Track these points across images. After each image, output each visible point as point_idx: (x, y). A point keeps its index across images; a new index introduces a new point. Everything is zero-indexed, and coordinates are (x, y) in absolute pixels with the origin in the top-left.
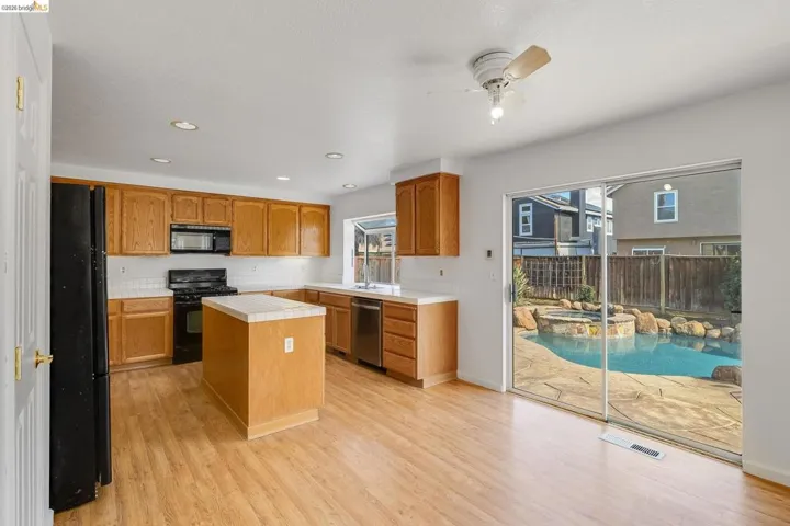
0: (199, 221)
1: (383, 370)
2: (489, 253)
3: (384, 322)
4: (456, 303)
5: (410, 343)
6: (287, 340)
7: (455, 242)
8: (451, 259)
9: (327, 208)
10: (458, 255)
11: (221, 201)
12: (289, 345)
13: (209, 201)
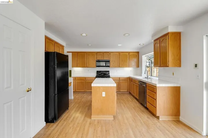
0: (102, 59)
1: (146, 108)
2: (196, 66)
3: (147, 91)
4: (179, 87)
5: (154, 101)
6: (103, 93)
7: (179, 61)
8: (177, 69)
9: (138, 53)
10: (180, 66)
11: (107, 53)
12: (104, 94)
13: (105, 54)
